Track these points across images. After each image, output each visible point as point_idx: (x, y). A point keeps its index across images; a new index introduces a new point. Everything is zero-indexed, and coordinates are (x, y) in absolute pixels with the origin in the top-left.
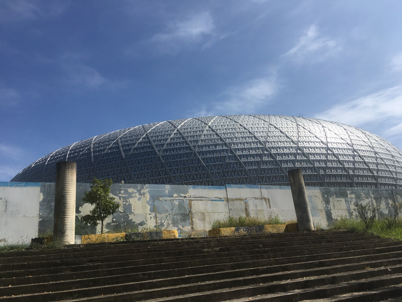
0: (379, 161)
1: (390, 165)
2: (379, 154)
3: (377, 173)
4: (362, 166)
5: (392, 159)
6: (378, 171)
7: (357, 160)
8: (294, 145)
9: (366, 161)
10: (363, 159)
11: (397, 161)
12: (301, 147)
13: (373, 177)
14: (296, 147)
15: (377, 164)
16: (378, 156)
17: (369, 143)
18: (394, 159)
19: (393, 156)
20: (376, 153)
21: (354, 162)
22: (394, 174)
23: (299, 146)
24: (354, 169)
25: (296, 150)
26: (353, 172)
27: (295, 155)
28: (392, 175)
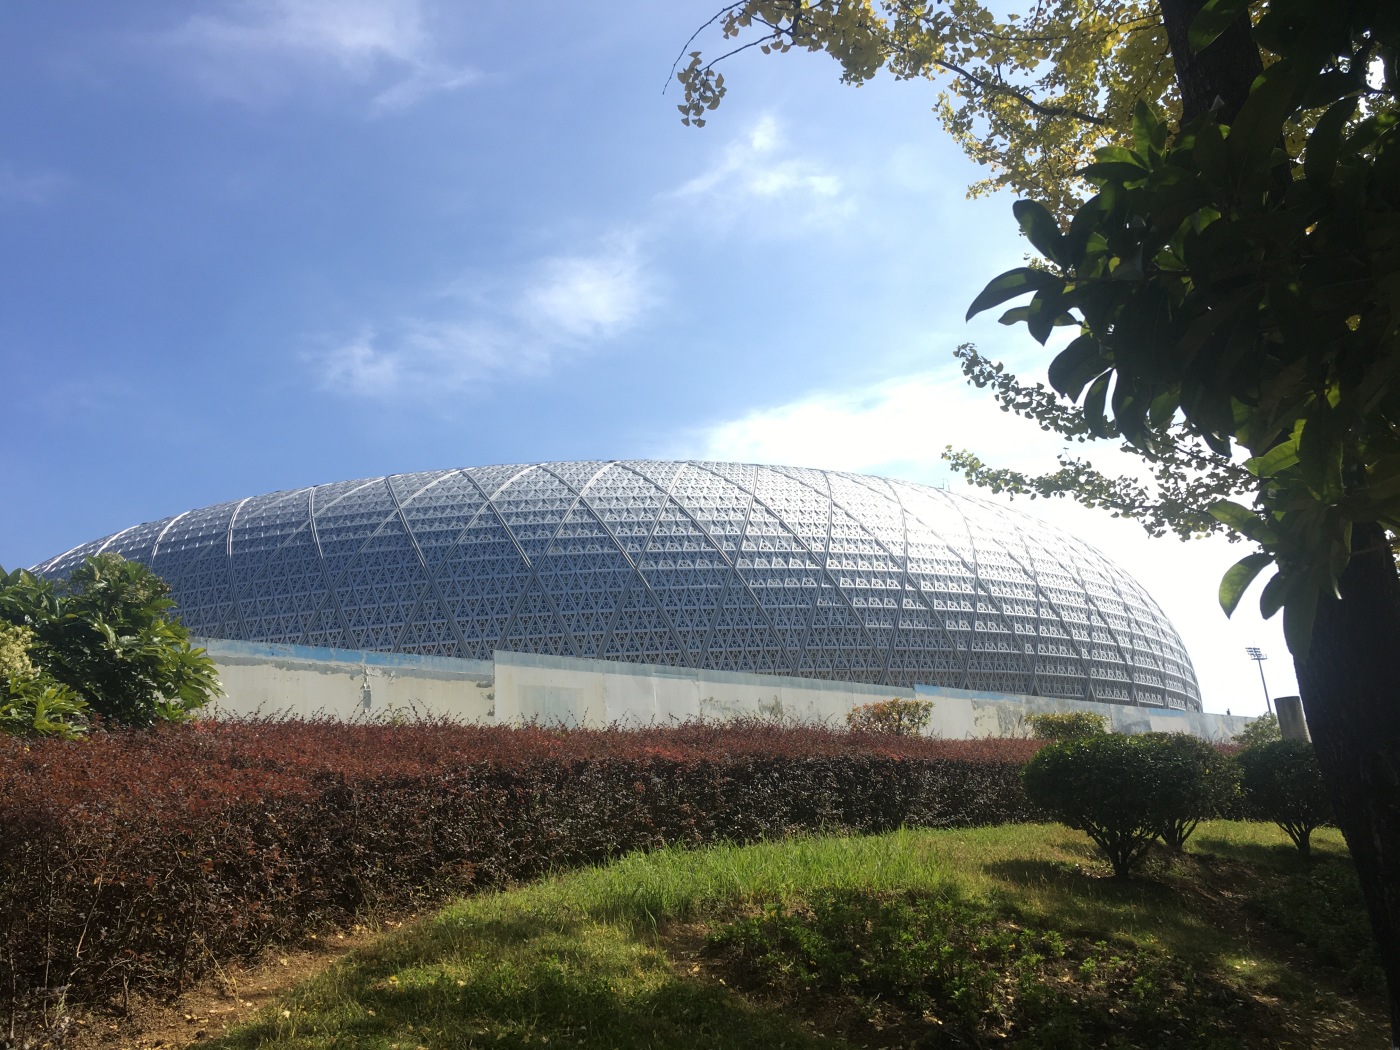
0: (1096, 621)
1: (1118, 632)
2: (1095, 601)
3: (1089, 652)
4: (1054, 633)
5: (1126, 615)
6: (1091, 647)
7: (1045, 617)
8: (895, 569)
9: (1065, 619)
10: (1058, 615)
11: (1137, 622)
12: (913, 574)
13: (1079, 663)
14: (900, 573)
15: (1090, 630)
16: (1092, 607)
17: (1074, 572)
18: (1131, 616)
19: (1127, 608)
20: (1089, 599)
21: (1037, 623)
22: (1128, 656)
23: (909, 571)
24: (1035, 641)
25: (902, 584)
26: (1035, 647)
27: (898, 595)
28: (1124, 659)
